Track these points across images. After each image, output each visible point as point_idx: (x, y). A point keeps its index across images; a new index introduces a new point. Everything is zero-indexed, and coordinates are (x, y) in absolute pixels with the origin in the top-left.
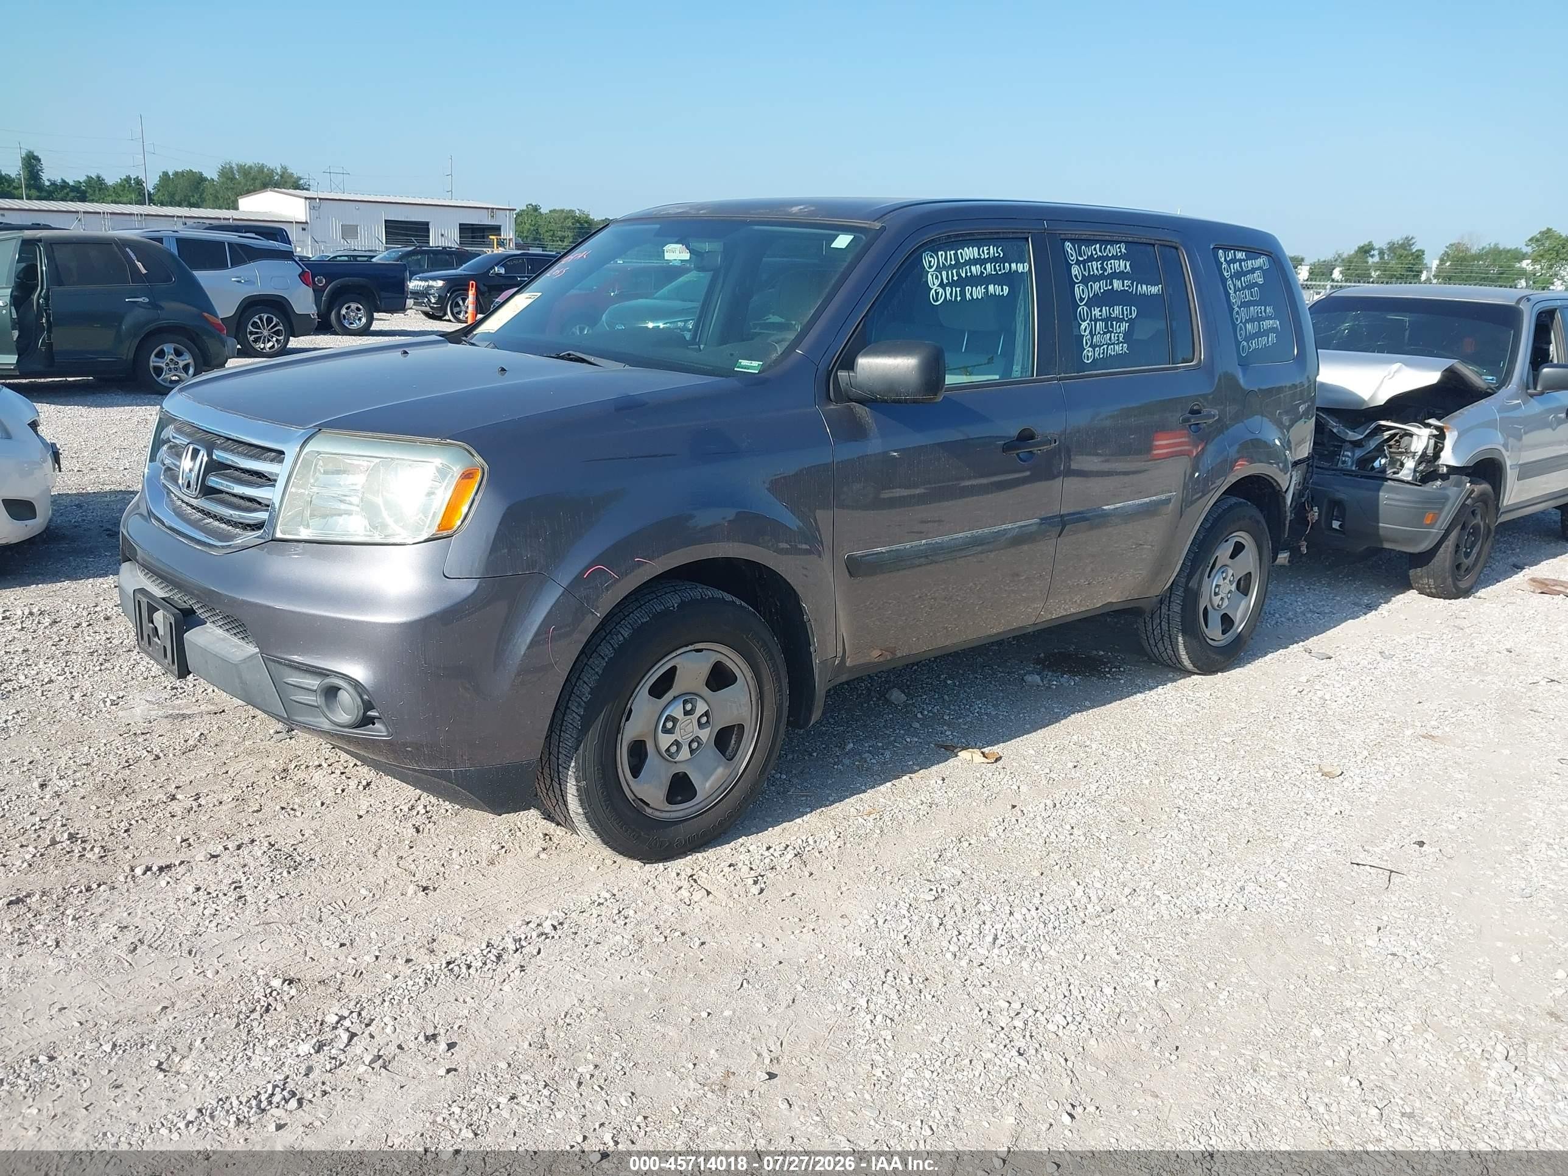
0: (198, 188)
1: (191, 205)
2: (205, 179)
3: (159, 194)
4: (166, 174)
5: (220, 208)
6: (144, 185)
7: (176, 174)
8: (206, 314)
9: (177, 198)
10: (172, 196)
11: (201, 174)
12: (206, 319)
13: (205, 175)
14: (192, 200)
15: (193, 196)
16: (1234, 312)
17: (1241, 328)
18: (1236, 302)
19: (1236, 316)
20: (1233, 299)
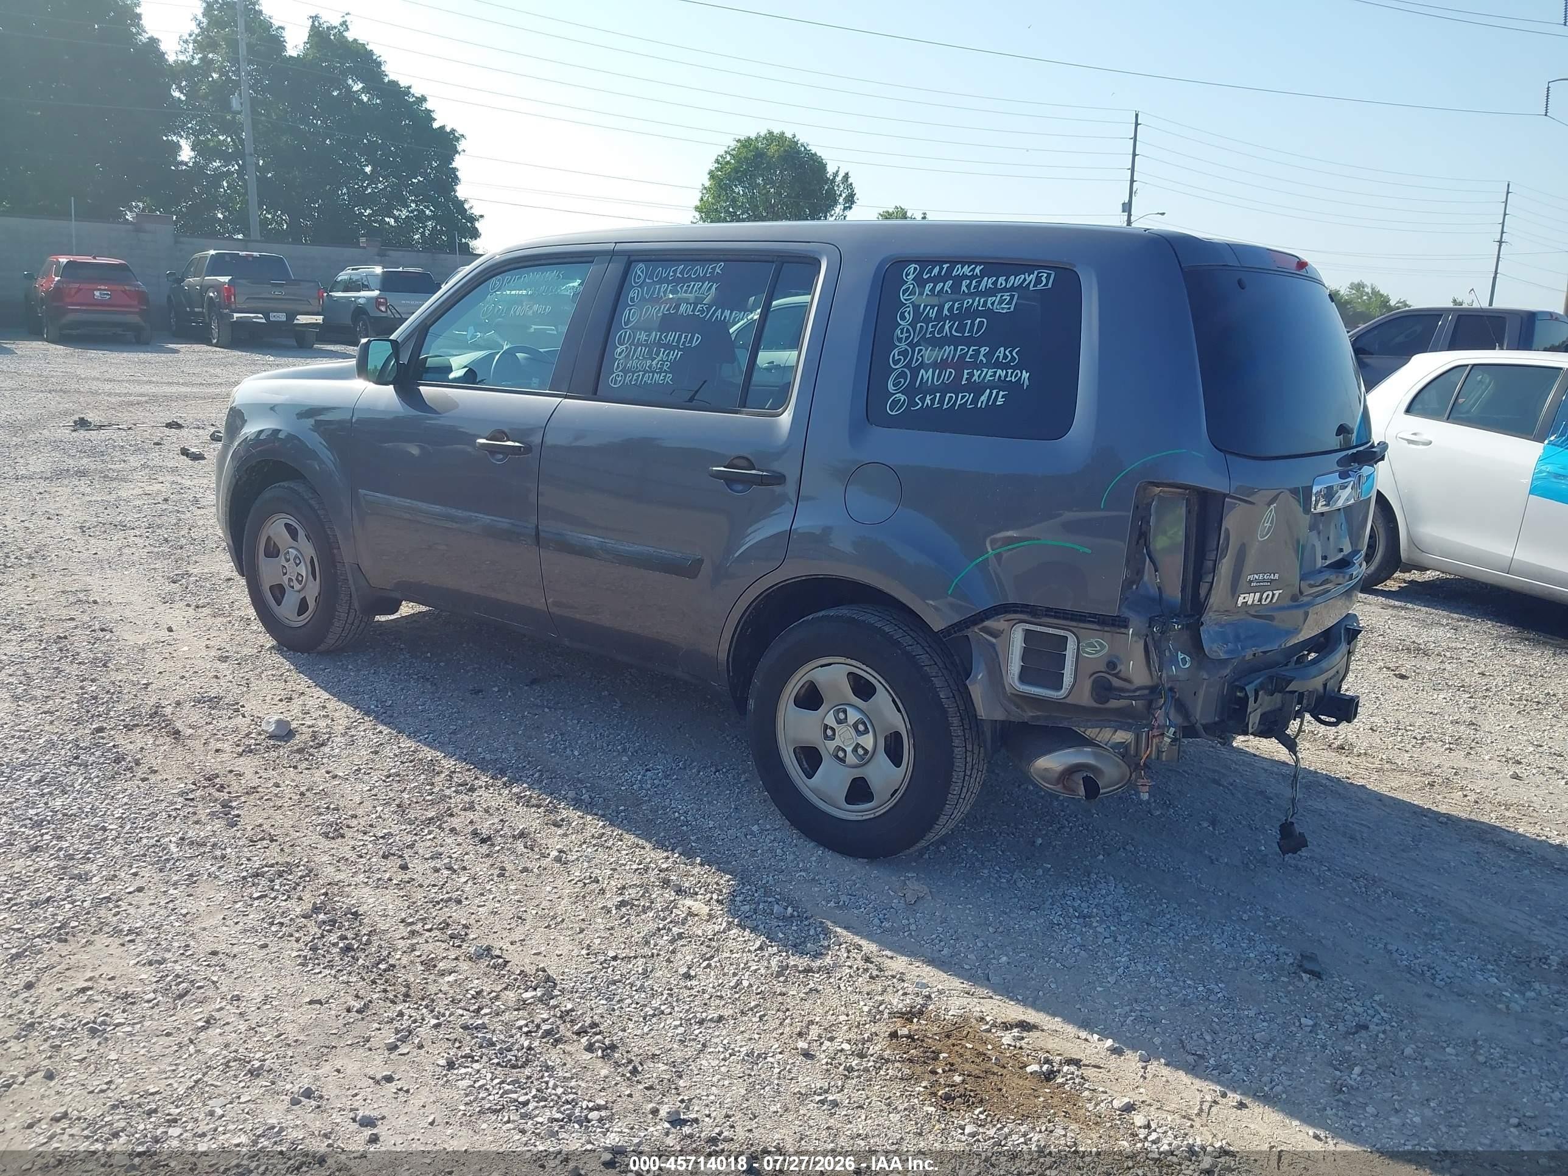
16: (896, 351)
17: (902, 375)
18: (907, 338)
19: (897, 357)
20: (902, 333)
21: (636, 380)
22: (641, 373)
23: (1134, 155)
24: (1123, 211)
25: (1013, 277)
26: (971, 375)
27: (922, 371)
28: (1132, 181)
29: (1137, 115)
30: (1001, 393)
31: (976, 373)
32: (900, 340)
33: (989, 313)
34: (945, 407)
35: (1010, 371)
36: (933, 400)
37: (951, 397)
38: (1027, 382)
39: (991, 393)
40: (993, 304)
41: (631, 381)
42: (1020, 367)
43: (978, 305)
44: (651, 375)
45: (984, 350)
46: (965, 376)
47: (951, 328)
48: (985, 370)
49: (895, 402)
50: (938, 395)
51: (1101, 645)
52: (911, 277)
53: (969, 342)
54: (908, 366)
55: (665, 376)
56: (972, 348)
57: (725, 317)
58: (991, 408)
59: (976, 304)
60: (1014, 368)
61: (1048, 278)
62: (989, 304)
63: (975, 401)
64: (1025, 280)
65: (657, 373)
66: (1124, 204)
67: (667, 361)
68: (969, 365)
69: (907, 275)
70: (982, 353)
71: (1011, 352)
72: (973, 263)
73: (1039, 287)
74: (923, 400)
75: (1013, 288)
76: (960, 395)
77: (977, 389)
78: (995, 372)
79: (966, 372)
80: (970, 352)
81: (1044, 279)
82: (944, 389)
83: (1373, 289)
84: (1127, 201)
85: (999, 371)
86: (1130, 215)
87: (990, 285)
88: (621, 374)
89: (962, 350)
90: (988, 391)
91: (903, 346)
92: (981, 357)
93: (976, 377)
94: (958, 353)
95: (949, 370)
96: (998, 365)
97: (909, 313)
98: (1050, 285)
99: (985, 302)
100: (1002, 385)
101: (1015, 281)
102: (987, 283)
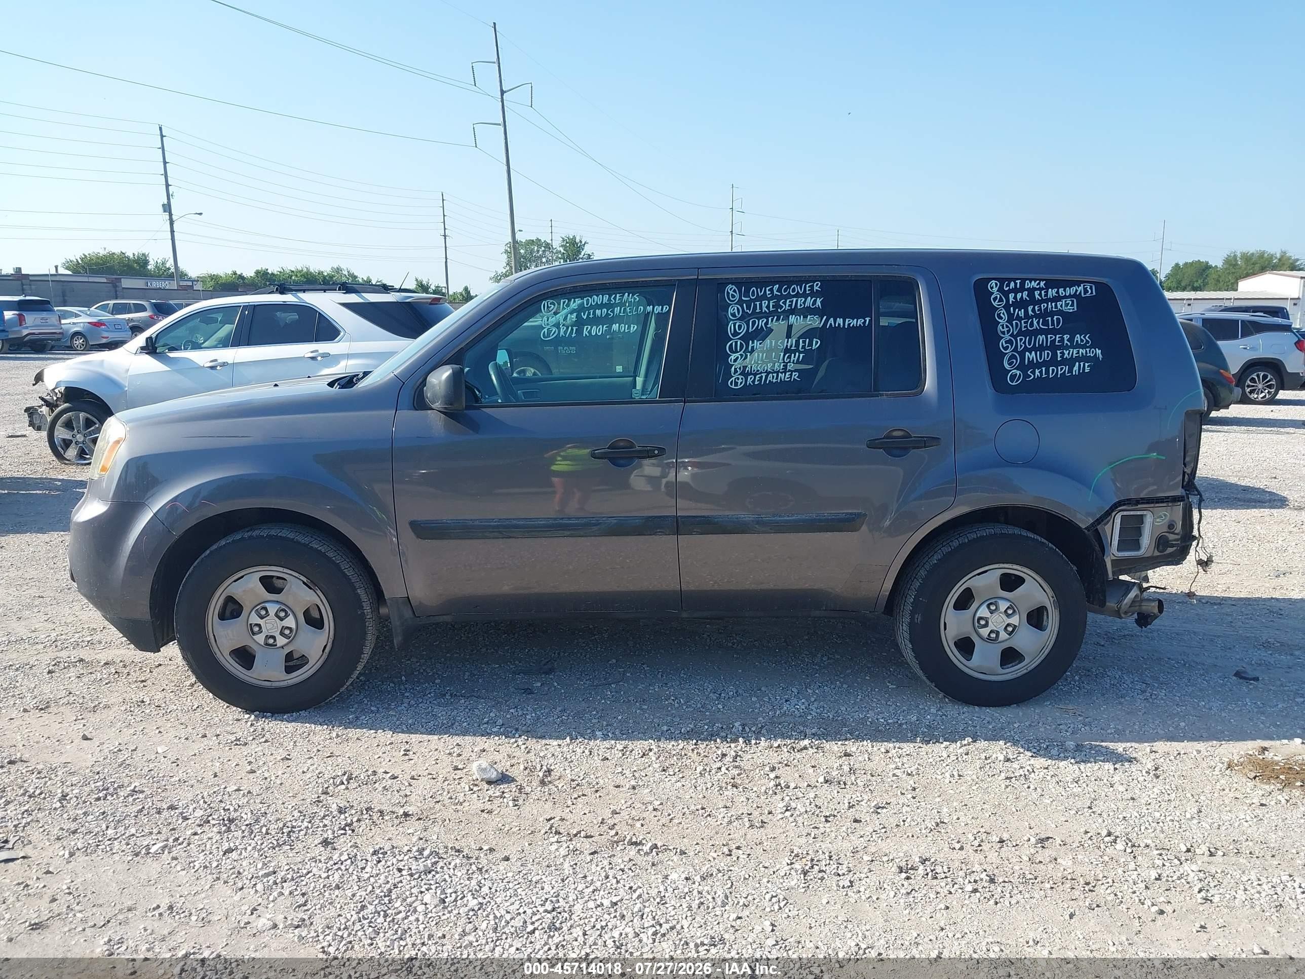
0: (1202, 275)
1: (1195, 289)
2: (1211, 267)
3: (1169, 281)
4: (1177, 265)
5: (1220, 290)
6: (1158, 275)
7: (1186, 264)
8: (1222, 371)
9: (1183, 284)
10: (1179, 282)
11: (1207, 263)
12: (1221, 374)
13: (1210, 263)
14: (1196, 285)
15: (1197, 281)
16: (1003, 341)
17: (1013, 357)
18: (1008, 331)
19: (1005, 345)
20: (1003, 328)
21: (760, 380)
22: (764, 375)
23: (165, 163)
24: (165, 211)
25: (1068, 289)
26: (1063, 354)
27: (1027, 353)
28: (167, 185)
29: (161, 129)
30: (1087, 364)
31: (1066, 352)
32: (1003, 333)
33: (1060, 313)
34: (1051, 376)
35: (1088, 350)
36: (1041, 372)
37: (1053, 370)
38: (1101, 356)
39: (1080, 365)
40: (1061, 306)
41: (754, 381)
42: (1093, 346)
43: (1052, 307)
44: (775, 375)
45: (1066, 337)
46: (1059, 355)
47: (1038, 323)
48: (1071, 350)
49: (1013, 377)
50: (1044, 369)
51: (1165, 515)
52: (995, 289)
53: (1054, 332)
54: (1015, 350)
55: (791, 375)
56: (1058, 336)
57: (839, 324)
58: (1082, 374)
59: (1050, 306)
60: (1090, 347)
61: (1091, 288)
62: (1059, 307)
63: (1070, 371)
64: (1077, 291)
65: (782, 373)
66: (163, 205)
67: (790, 362)
68: (1059, 348)
69: (992, 288)
70: (1066, 339)
71: (1084, 337)
72: (1037, 280)
73: (1088, 295)
74: (1033, 372)
75: (1070, 296)
76: (1059, 368)
77: (1071, 362)
78: (1079, 351)
79: (1058, 352)
80: (1057, 339)
81: (1088, 289)
82: (1047, 364)
83: (348, 272)
84: (166, 203)
85: (1081, 350)
86: (171, 215)
87: (1055, 294)
88: (740, 377)
89: (1051, 337)
90: (1077, 363)
91: (1007, 337)
92: (1066, 342)
93: (1066, 355)
94: (1049, 340)
95: (1046, 352)
96: (1078, 346)
97: (1003, 314)
98: (1094, 294)
99: (1056, 305)
100: (1085, 359)
101: (1071, 291)
102: (1052, 293)
